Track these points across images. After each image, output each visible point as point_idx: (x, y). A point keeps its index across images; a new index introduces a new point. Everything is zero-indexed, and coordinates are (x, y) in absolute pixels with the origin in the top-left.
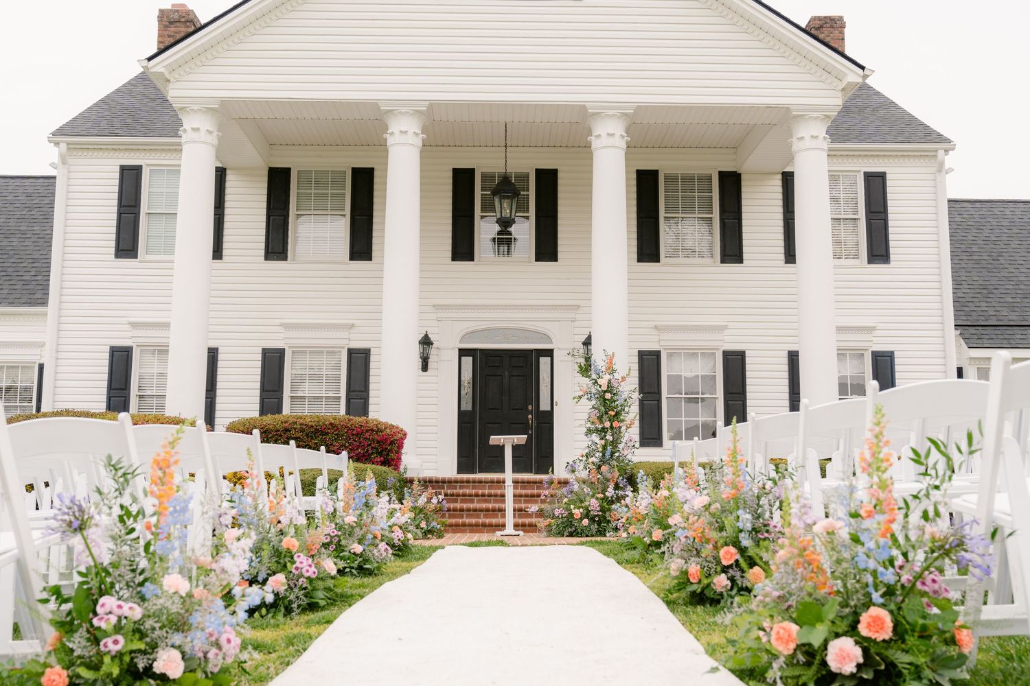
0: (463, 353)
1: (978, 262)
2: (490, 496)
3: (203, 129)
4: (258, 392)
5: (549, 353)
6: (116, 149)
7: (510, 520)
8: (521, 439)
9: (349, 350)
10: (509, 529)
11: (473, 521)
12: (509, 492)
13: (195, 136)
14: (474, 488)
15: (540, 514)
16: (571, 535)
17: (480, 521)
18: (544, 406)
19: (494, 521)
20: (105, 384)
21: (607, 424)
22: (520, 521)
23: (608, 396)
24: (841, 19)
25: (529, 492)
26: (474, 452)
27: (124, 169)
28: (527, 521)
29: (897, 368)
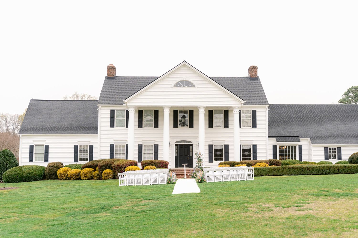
0: (176, 145)
1: (285, 121)
2: (182, 172)
3: (133, 111)
4: (138, 153)
5: (192, 145)
6: (110, 106)
7: (185, 176)
8: (187, 164)
9: (154, 145)
10: (185, 177)
11: (179, 176)
12: (185, 171)
13: (131, 112)
14: (179, 171)
15: (190, 175)
16: (194, 178)
17: (180, 176)
18: (191, 155)
19: (183, 176)
20: (109, 151)
21: (199, 162)
22: (187, 176)
23: (199, 158)
24: (257, 67)
25: (188, 171)
26: (178, 164)
27: (111, 110)
28: (188, 176)
29: (257, 148)
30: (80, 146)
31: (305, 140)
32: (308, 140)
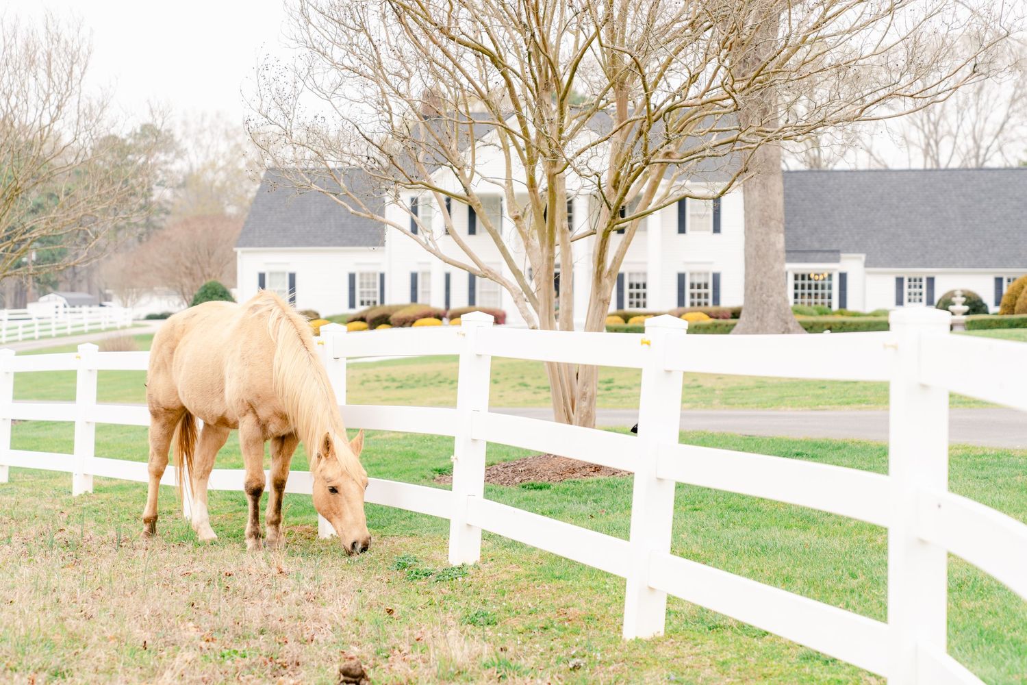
4: (468, 289)
20: (409, 286)
27: (412, 198)
30: (361, 275)
31: (855, 258)
32: (860, 258)
